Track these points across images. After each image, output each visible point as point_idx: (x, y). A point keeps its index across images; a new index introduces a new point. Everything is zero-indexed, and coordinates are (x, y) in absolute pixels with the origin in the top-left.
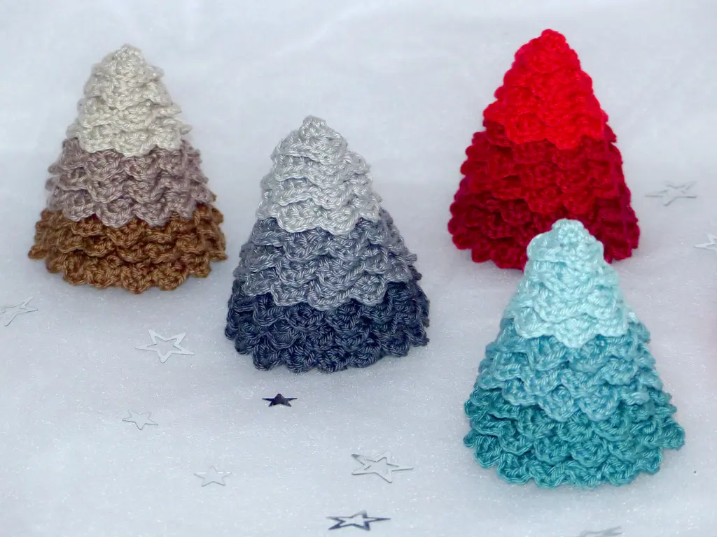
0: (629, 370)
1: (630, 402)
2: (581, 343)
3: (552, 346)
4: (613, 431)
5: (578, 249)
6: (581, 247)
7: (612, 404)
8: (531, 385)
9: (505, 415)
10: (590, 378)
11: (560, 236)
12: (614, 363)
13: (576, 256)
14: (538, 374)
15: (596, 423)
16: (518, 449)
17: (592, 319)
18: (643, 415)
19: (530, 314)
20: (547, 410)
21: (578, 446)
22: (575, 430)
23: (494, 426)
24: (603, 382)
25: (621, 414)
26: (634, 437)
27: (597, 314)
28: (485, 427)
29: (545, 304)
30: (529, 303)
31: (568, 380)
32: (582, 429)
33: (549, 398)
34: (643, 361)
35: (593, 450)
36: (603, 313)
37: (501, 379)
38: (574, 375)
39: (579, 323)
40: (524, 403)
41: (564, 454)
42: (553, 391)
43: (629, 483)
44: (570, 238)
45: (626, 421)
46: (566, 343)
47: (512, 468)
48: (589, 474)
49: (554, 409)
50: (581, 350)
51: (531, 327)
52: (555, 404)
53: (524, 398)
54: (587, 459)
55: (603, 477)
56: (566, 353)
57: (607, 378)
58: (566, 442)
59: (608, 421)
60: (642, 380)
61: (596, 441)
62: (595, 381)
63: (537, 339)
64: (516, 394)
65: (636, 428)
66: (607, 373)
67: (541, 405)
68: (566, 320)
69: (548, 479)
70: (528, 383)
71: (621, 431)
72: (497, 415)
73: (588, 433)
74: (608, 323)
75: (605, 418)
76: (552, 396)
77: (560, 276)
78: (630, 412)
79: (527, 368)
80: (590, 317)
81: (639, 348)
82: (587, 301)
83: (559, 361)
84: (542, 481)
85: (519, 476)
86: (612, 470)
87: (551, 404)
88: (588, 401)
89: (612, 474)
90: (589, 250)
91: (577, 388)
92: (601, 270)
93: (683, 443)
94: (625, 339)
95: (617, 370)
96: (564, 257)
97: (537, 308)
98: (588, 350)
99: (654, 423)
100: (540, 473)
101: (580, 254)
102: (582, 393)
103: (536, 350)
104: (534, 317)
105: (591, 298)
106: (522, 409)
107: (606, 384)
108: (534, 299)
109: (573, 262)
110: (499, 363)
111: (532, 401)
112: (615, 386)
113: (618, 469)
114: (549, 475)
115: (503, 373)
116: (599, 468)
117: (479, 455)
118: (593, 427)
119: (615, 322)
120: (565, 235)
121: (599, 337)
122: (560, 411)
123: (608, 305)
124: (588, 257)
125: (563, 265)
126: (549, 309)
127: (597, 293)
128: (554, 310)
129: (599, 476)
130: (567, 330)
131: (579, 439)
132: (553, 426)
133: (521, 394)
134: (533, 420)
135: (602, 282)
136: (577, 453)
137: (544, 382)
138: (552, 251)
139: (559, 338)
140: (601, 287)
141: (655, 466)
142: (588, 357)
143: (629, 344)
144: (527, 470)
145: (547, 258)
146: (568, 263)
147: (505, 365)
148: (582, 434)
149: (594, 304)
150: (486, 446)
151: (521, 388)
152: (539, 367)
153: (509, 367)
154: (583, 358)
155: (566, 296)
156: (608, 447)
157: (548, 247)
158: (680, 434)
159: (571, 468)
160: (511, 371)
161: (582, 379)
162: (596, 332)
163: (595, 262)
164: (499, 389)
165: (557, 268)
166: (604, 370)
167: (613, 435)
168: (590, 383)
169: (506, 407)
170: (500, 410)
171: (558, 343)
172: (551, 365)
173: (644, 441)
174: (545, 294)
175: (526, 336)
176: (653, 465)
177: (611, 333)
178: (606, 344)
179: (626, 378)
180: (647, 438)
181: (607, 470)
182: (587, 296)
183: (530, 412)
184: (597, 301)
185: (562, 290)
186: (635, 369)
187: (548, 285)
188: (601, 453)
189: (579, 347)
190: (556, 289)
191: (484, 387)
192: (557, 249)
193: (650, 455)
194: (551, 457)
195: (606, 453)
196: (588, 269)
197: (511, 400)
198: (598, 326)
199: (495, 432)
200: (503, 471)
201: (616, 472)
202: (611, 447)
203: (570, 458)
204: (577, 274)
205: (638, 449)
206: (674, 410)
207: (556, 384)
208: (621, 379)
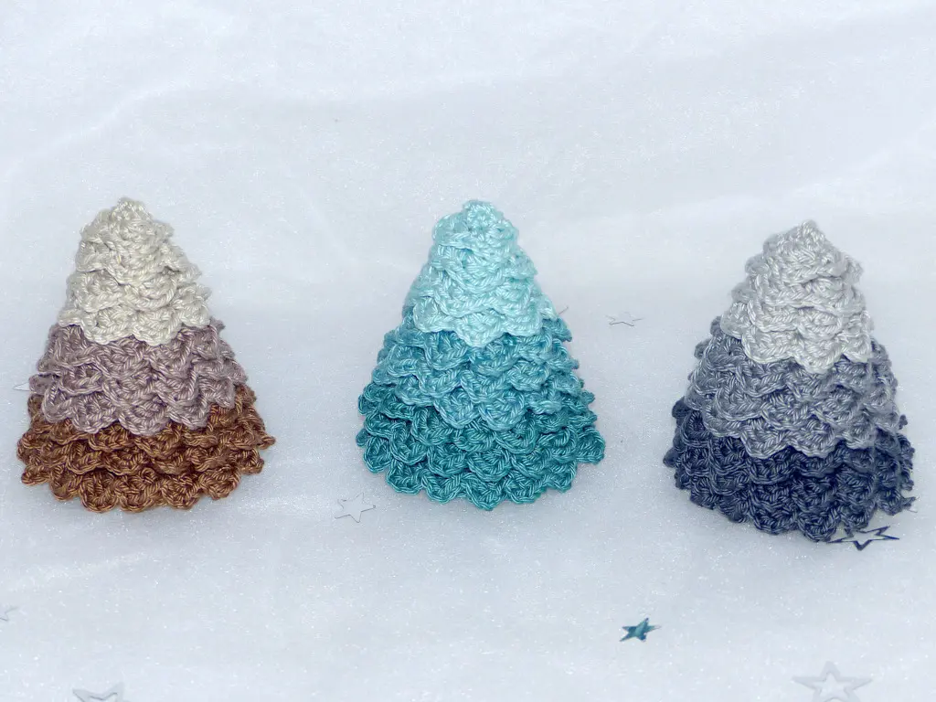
0: (539, 374)
1: (538, 411)
2: (485, 342)
3: (452, 343)
4: (518, 442)
5: (488, 235)
6: (492, 233)
7: (517, 412)
8: (426, 385)
9: (398, 415)
10: (493, 381)
11: (469, 219)
12: (524, 366)
13: (484, 242)
14: (436, 373)
15: (499, 432)
16: (410, 458)
17: (500, 316)
18: (553, 425)
19: (430, 305)
20: (443, 414)
21: (477, 457)
22: (475, 438)
23: (386, 428)
24: (507, 387)
25: (528, 424)
26: (543, 448)
27: (505, 310)
28: (377, 428)
29: (447, 296)
30: (430, 293)
31: (468, 382)
32: (482, 438)
33: (446, 400)
34: (559, 364)
35: (494, 461)
36: (512, 309)
37: (395, 375)
38: (476, 377)
39: (484, 319)
40: (419, 403)
41: (460, 466)
42: (452, 393)
43: (533, 501)
44: (480, 221)
45: (533, 432)
46: (467, 340)
47: (404, 475)
48: (488, 489)
49: (451, 413)
50: (486, 349)
51: (430, 320)
52: (452, 407)
53: (418, 397)
54: (486, 472)
55: (504, 493)
56: (468, 352)
57: (513, 382)
58: (464, 451)
59: (512, 430)
60: (555, 385)
61: (498, 452)
62: (499, 385)
63: (436, 333)
64: (410, 392)
65: (544, 440)
66: (514, 377)
67: (437, 407)
68: (471, 314)
69: (441, 492)
70: (423, 382)
71: (526, 443)
72: (389, 414)
73: (489, 442)
74: (519, 320)
75: (509, 428)
76: (450, 398)
77: (465, 264)
78: (539, 422)
79: (424, 365)
80: (498, 313)
81: (555, 349)
82: (495, 295)
83: (459, 361)
84: (435, 493)
85: (409, 486)
86: (514, 486)
87: (448, 407)
88: (489, 407)
89: (513, 490)
90: (501, 236)
91: (477, 392)
92: (513, 260)
93: (603, 456)
94: (537, 339)
95: (525, 374)
96: (471, 243)
97: (438, 298)
98: (493, 350)
99: (568, 435)
100: (433, 484)
101: (490, 242)
102: (482, 399)
103: (435, 347)
104: (435, 309)
105: (500, 291)
106: (418, 409)
107: (513, 389)
108: (435, 288)
109: (480, 249)
110: (394, 355)
111: (427, 401)
112: (523, 392)
113: (521, 485)
114: (443, 487)
115: (397, 369)
116: (500, 482)
117: (368, 457)
118: (496, 437)
119: (526, 319)
120: (475, 218)
121: (507, 335)
122: (459, 416)
123: (519, 301)
124: (499, 245)
125: (470, 251)
126: (450, 302)
127: (508, 285)
128: (456, 302)
129: (499, 490)
130: (470, 326)
131: (479, 448)
132: (450, 431)
133: (415, 392)
134: (429, 422)
135: (514, 274)
136: (475, 465)
137: (441, 381)
138: (459, 235)
139: (461, 336)
140: (513, 280)
141: (566, 483)
142: (492, 357)
143: (541, 345)
144: (419, 478)
145: (452, 243)
146: (475, 250)
147: (400, 359)
148: (481, 443)
149: (503, 298)
150: (377, 448)
151: (416, 386)
152: (437, 367)
153: (404, 362)
154: (487, 358)
155: (471, 288)
156: (510, 460)
157: (454, 231)
158: (599, 446)
159: (467, 481)
160: (407, 367)
161: (485, 381)
162: (503, 330)
163: (507, 250)
164: (393, 385)
165: (463, 255)
166: (511, 373)
167: (516, 447)
168: (493, 387)
169: (400, 406)
170: (393, 410)
171: (459, 340)
172: (451, 365)
173: (555, 455)
174: (447, 284)
175: (425, 330)
176: (564, 481)
177: (520, 332)
178: (515, 343)
179: (535, 384)
180: (559, 451)
181: (508, 485)
182: (495, 289)
183: (426, 412)
184: (507, 295)
185: (467, 281)
186: (547, 373)
187: (452, 274)
188: (502, 466)
189: (483, 346)
190: (459, 279)
191: (378, 382)
192: (465, 234)
193: (560, 470)
194: (445, 468)
195: (508, 466)
196: (498, 259)
197: (405, 398)
198: (506, 323)
199: (386, 434)
200: (392, 478)
201: (519, 489)
202: (514, 461)
203: (467, 469)
204: (484, 263)
205: (545, 464)
206: (594, 418)
207: (454, 385)
208: (529, 385)
